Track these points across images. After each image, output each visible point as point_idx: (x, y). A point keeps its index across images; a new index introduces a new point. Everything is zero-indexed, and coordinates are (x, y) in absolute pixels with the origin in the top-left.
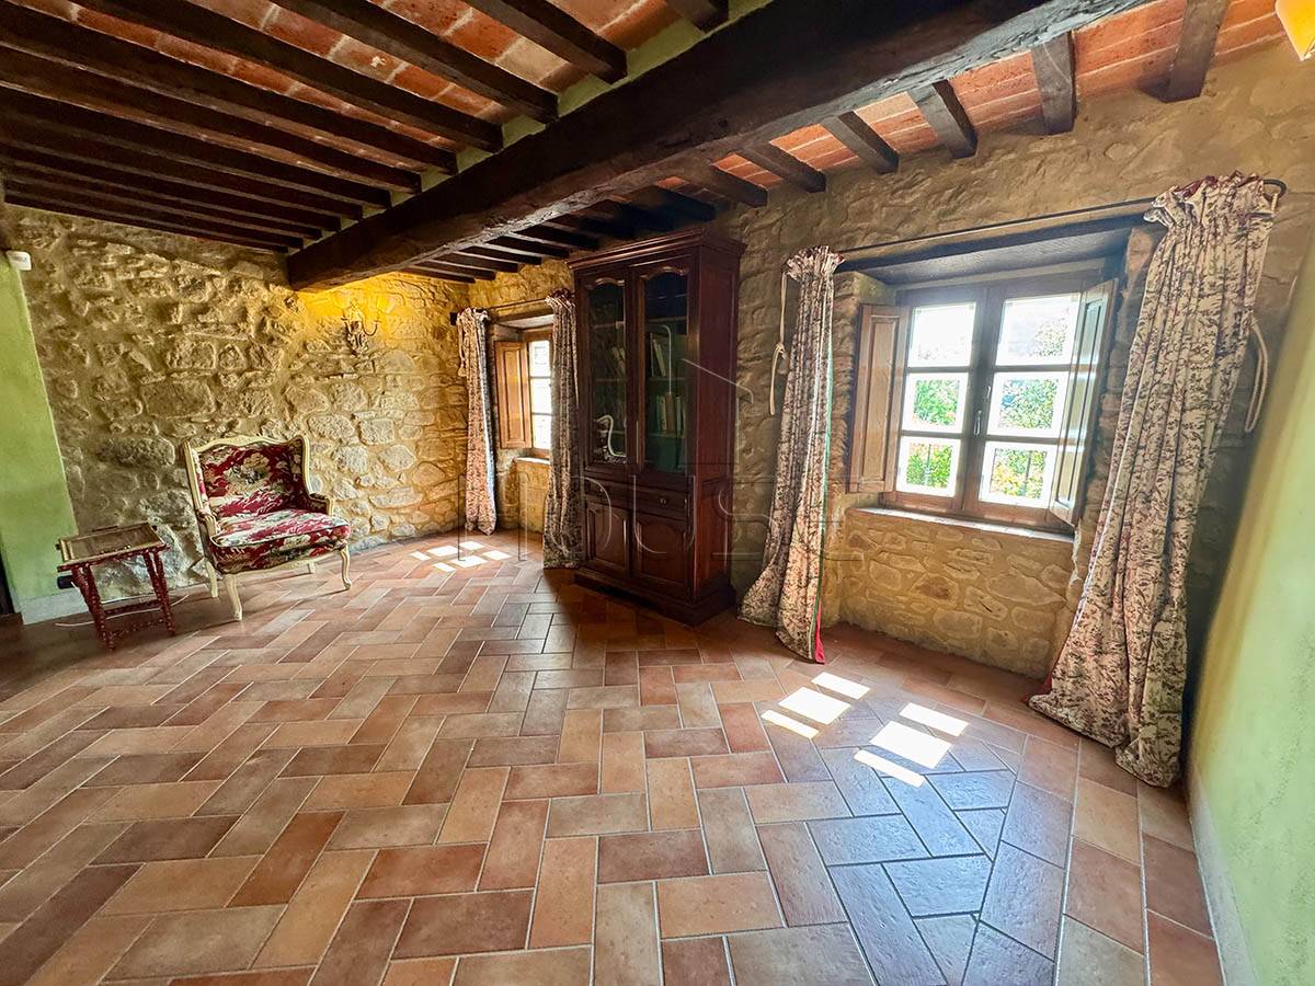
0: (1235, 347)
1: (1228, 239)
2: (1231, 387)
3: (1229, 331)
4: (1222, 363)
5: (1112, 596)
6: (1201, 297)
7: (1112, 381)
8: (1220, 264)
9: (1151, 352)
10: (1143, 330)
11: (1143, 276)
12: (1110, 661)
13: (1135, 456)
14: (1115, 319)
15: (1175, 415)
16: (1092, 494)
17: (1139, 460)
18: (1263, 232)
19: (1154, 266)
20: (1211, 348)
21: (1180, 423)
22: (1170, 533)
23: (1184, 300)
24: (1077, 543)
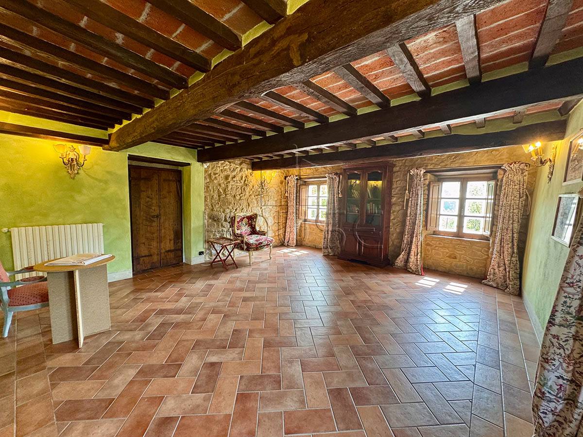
0: (523, 196)
1: (520, 174)
2: (523, 205)
3: (522, 193)
4: (521, 199)
5: (501, 253)
6: (515, 186)
7: (497, 203)
8: (518, 179)
9: (505, 197)
10: (503, 192)
11: (502, 180)
12: (501, 269)
13: (504, 220)
14: (496, 188)
15: (512, 211)
16: (494, 229)
17: (504, 221)
18: (526, 173)
19: (504, 178)
20: (518, 196)
21: (513, 212)
22: (513, 237)
23: (511, 186)
24: (491, 242)
